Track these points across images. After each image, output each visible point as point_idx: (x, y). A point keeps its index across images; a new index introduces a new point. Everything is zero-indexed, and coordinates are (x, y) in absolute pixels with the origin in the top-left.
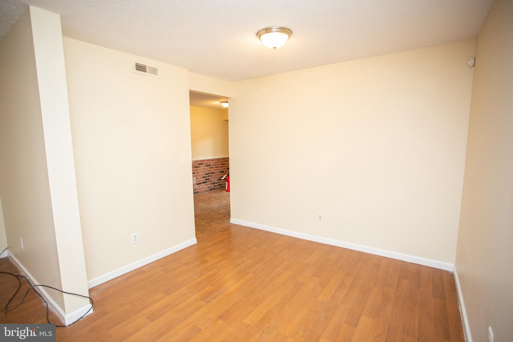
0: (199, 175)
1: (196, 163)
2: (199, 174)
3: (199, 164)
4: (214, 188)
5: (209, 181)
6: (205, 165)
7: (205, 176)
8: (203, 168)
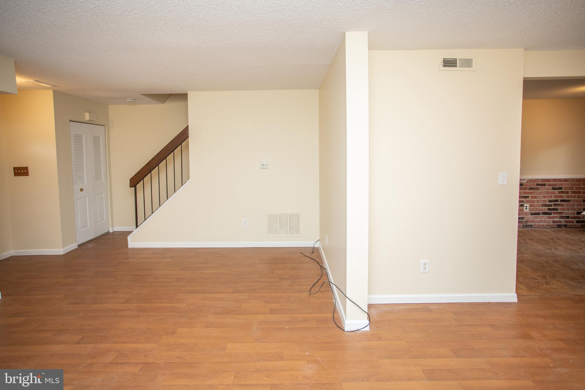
0: (537, 201)
1: (532, 183)
2: (536, 199)
3: (538, 185)
4: (566, 225)
5: (557, 213)
6: (549, 187)
7: (549, 204)
8: (545, 191)
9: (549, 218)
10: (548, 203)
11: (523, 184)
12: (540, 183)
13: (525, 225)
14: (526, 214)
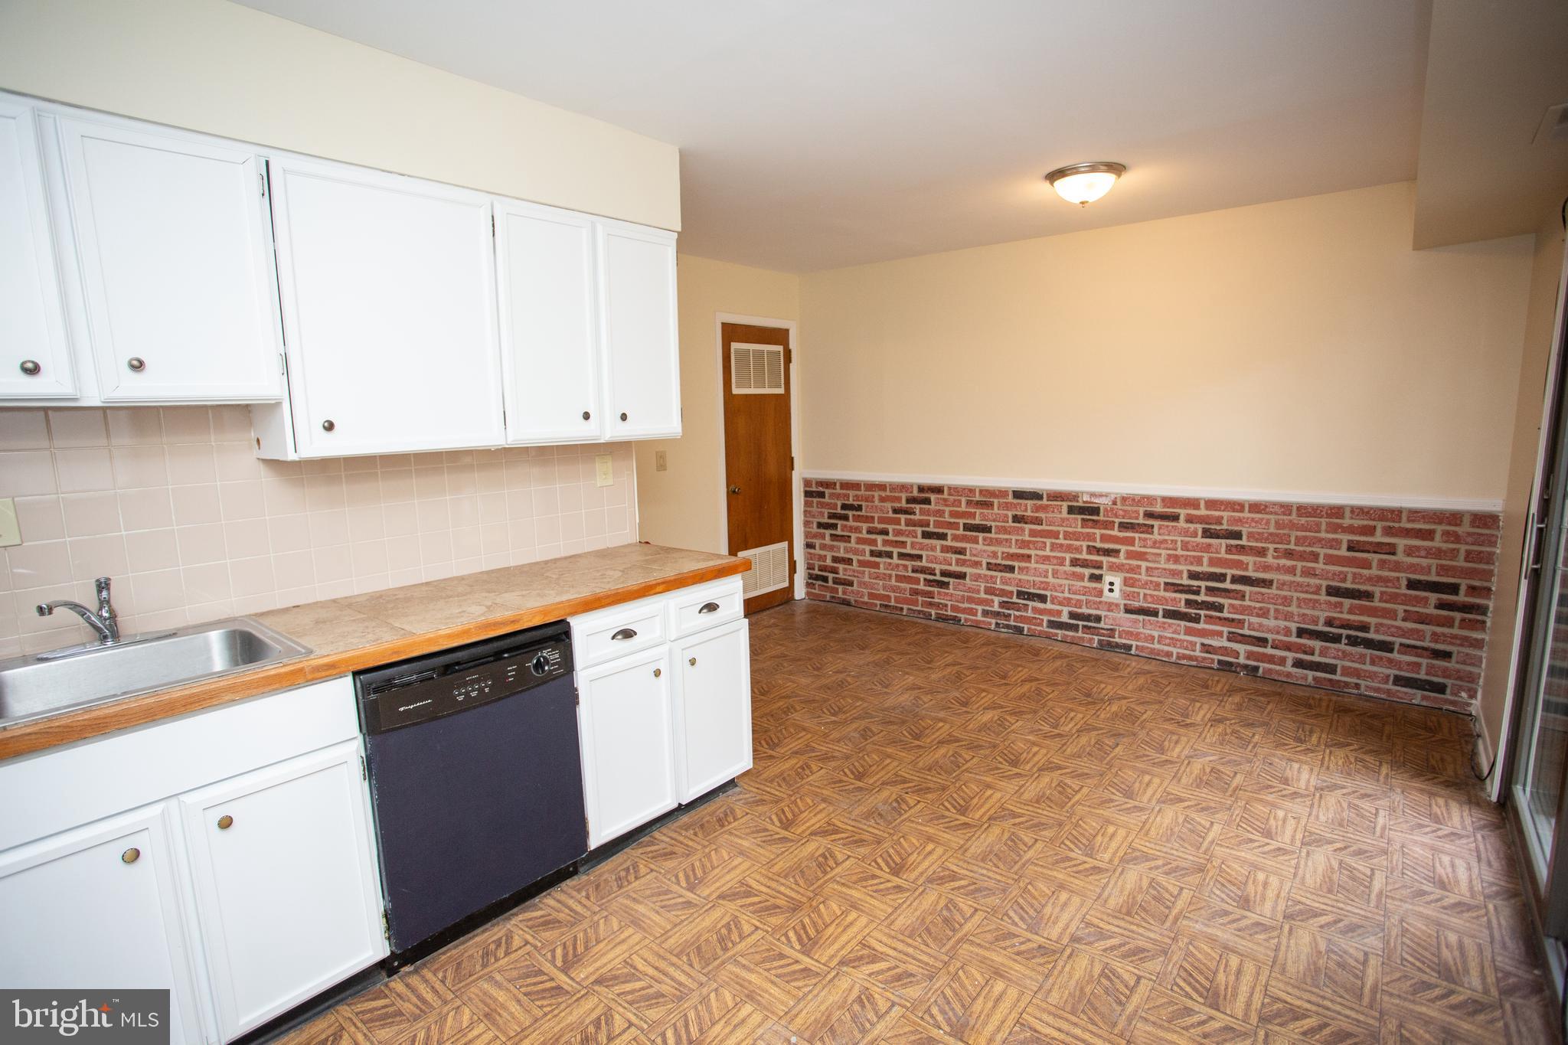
0: (1148, 569)
1: (1129, 508)
2: (1144, 564)
3: (1149, 515)
4: (1256, 668)
5: (1220, 618)
6: (1192, 526)
7: (1189, 586)
8: (1179, 539)
9: (1189, 632)
10: (1186, 581)
11: (1099, 508)
12: (1159, 508)
13: (1105, 642)
14: (1111, 606)
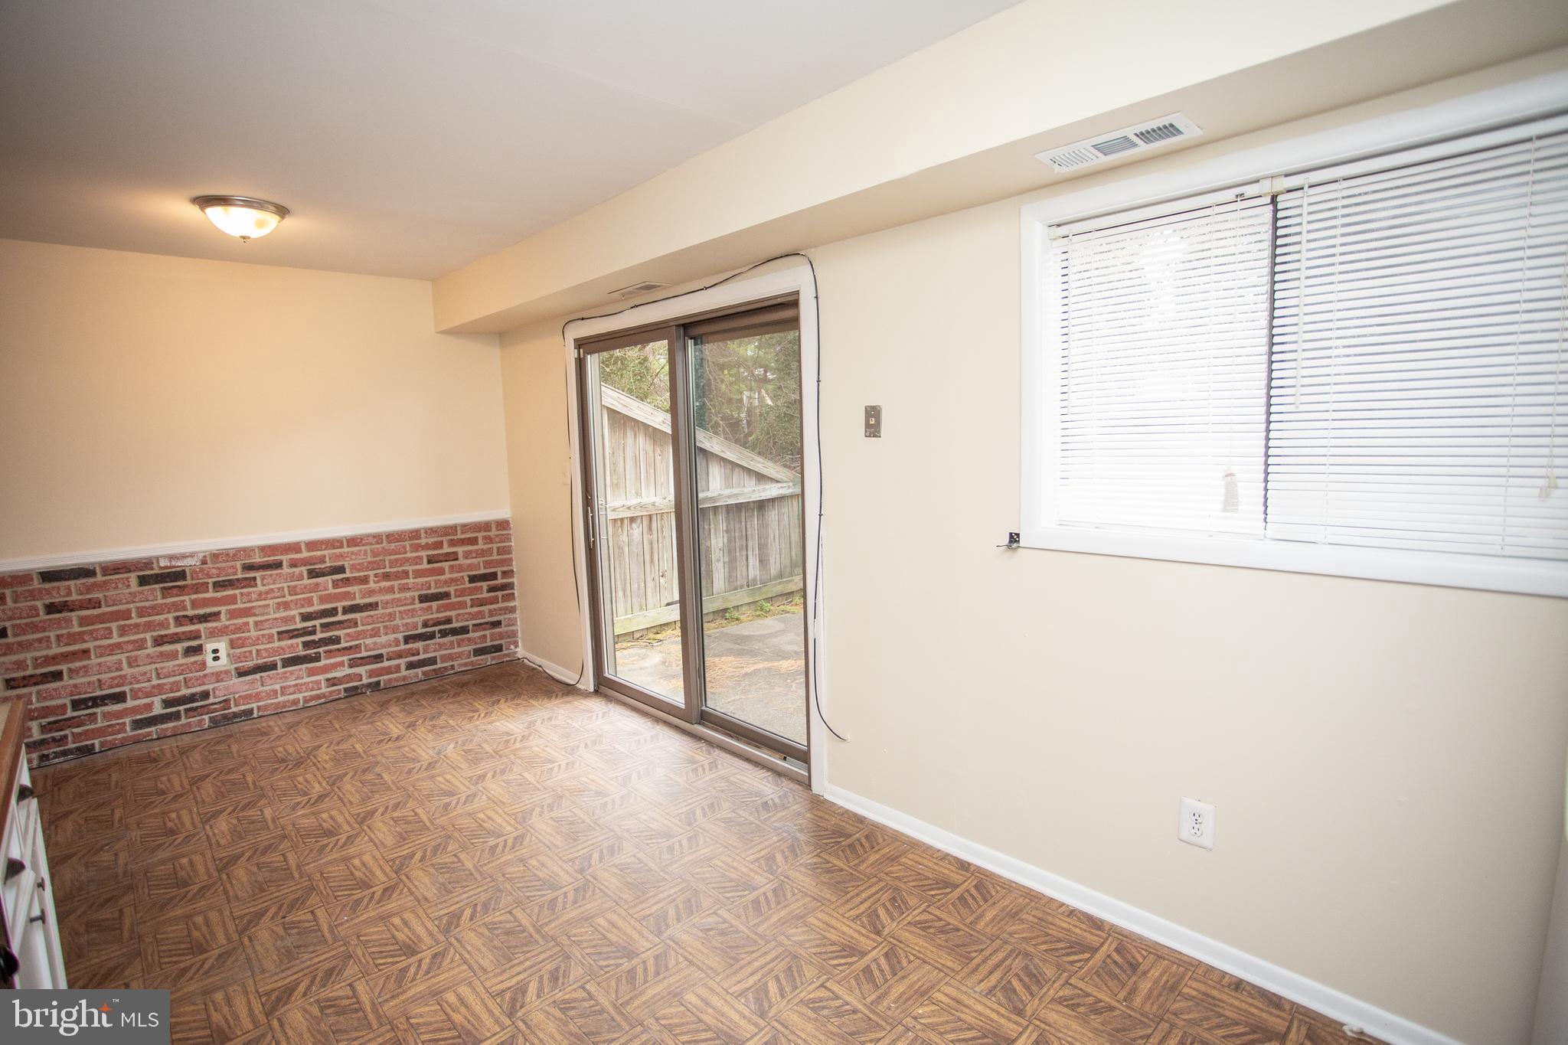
0: (256, 623)
1: (224, 565)
2: (251, 620)
3: (249, 568)
4: (378, 683)
5: (339, 650)
6: (297, 570)
7: (304, 628)
8: (285, 585)
9: (312, 672)
10: (300, 625)
11: (184, 571)
12: (258, 559)
13: (219, 718)
14: (218, 676)
